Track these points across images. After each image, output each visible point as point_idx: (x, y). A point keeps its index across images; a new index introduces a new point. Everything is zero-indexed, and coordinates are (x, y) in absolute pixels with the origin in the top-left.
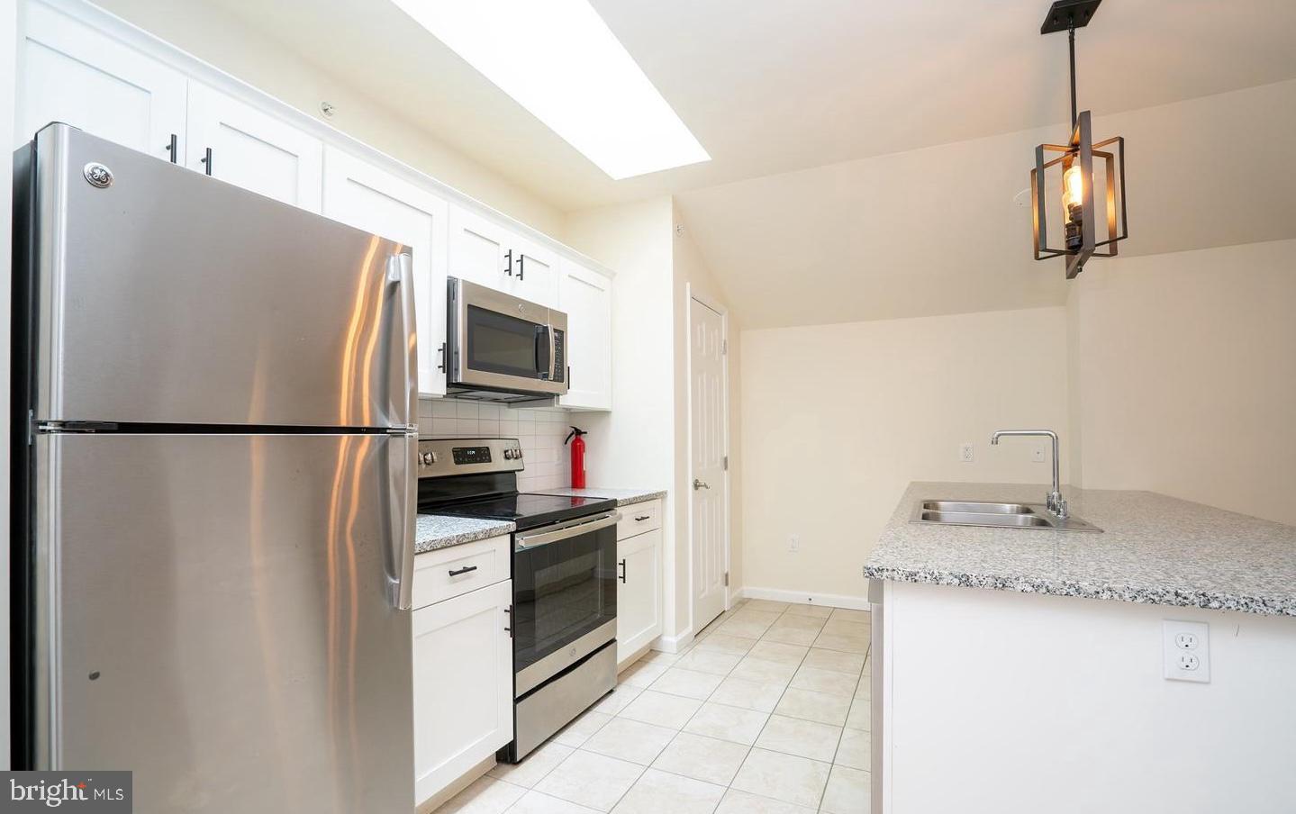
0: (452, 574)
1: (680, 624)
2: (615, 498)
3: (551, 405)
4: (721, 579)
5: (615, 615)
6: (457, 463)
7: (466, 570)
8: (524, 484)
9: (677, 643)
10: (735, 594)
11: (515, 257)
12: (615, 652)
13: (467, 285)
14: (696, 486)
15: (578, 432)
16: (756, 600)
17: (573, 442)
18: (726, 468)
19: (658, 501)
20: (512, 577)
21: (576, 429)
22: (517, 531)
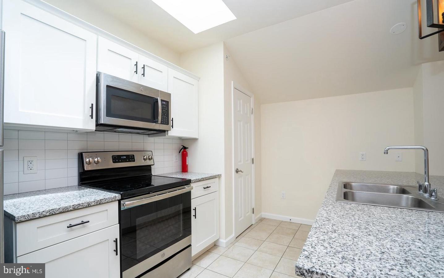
1: (228, 234)
2: (190, 178)
3: (165, 136)
4: (251, 211)
5: (191, 234)
6: (114, 162)
8: (155, 171)
9: (226, 243)
10: (258, 216)
11: (140, 66)
12: (191, 249)
13: (107, 76)
14: (237, 171)
15: (185, 148)
16: (267, 219)
17: (182, 152)
18: (253, 163)
19: (217, 179)
20: (120, 223)
21: (184, 146)
22: (122, 199)
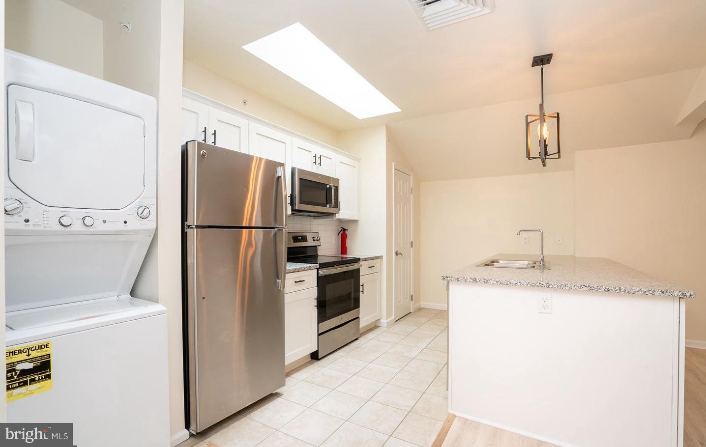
0: (296, 282)
1: (389, 314)
2: (359, 257)
3: (332, 218)
4: (409, 298)
5: (359, 307)
7: (300, 281)
8: (321, 252)
9: (387, 323)
10: (418, 304)
11: (318, 156)
12: (359, 322)
13: (300, 171)
14: (397, 254)
15: (344, 230)
16: (426, 308)
17: (342, 234)
18: (412, 246)
19: (379, 260)
20: (317, 286)
21: (343, 228)
22: (319, 268)
